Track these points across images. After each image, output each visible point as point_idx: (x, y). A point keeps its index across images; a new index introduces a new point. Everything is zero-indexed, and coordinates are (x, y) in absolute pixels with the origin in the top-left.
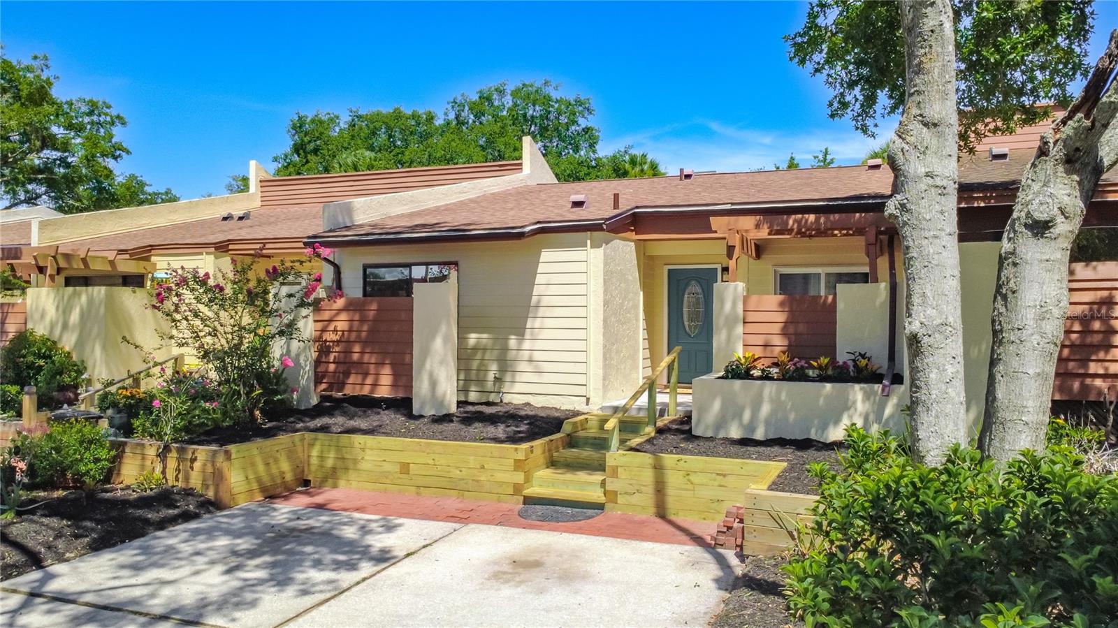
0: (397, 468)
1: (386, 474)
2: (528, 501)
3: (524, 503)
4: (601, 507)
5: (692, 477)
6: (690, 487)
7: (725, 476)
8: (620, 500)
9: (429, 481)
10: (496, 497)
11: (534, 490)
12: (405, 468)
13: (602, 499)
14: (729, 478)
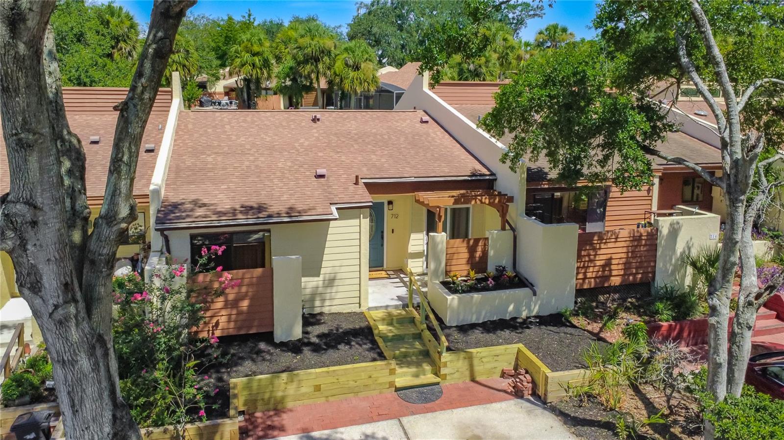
0: (312, 389)
1: (303, 395)
2: (397, 390)
3: (395, 391)
4: (438, 384)
5: (483, 360)
6: (482, 364)
7: (498, 356)
8: (448, 377)
9: (334, 392)
10: (379, 391)
11: (400, 382)
12: (318, 388)
13: (438, 380)
14: (499, 357)
